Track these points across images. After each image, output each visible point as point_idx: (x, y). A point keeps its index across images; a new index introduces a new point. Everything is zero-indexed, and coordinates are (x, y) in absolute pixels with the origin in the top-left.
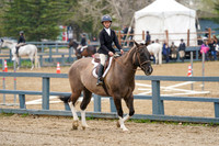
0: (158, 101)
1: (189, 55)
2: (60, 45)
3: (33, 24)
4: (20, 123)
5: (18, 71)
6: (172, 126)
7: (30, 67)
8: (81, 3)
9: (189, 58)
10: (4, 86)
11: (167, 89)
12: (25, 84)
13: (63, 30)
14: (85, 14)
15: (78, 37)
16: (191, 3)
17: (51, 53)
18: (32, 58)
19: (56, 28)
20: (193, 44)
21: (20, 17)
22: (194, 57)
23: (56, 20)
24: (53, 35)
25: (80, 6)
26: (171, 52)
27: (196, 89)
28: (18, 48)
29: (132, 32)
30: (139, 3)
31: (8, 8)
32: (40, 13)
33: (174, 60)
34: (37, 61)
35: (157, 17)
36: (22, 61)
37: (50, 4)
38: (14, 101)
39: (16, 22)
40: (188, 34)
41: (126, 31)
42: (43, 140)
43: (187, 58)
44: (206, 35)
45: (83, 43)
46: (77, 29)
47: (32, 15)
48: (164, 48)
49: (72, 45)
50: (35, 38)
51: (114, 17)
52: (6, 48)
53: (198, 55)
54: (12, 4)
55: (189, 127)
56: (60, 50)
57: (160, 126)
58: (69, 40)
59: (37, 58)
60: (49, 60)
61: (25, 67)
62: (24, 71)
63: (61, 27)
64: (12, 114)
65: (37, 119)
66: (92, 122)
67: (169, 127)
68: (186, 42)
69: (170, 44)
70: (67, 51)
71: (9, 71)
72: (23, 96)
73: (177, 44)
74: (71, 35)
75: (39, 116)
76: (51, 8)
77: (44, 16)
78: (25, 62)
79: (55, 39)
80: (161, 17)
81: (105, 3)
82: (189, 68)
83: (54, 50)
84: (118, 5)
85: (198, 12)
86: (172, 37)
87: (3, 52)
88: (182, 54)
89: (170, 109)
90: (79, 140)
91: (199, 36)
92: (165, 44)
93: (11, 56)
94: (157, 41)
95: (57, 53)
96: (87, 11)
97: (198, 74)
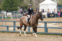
0: (46, 28)
1: (55, 15)
2: (18, 13)
3: (11, 7)
4: (7, 35)
5: (6, 20)
6: (50, 35)
7: (10, 19)
8: (24, 1)
9: (55, 16)
10: (2, 24)
11: (49, 25)
12: (8, 24)
13: (19, 9)
14: (25, 4)
15: (23, 11)
16: (55, 1)
17: (16, 15)
18: (10, 16)
19: (17, 8)
20: (56, 12)
21: (7, 5)
22: (56, 16)
23: (17, 6)
24: (16, 10)
25: (24, 2)
26: (50, 15)
27: (57, 25)
28: (6, 14)
29: (39, 9)
30: (41, 1)
31: (4, 2)
32: (13, 4)
33: (51, 17)
34: (12, 17)
35: (46, 5)
36: (8, 17)
37: (16, 1)
38: (5, 28)
39: (6, 6)
40: (55, 10)
41: (37, 9)
42: (14, 39)
43: (54, 16)
44: (60, 10)
45: (25, 12)
46: (23, 8)
47: (10, 4)
48: (48, 14)
49: (22, 13)
50: (11, 11)
51: (34, 5)
52: (3, 14)
53: (57, 15)
54: (5, 1)
55: (55, 36)
56: (18, 14)
57: (47, 36)
58: (21, 11)
59: (12, 16)
60: (15, 17)
61: (8, 19)
62: (8, 20)
63: (19, 8)
64: (5, 32)
65: (12, 34)
66: (27, 34)
67: (49, 36)
68: (54, 12)
69: (49, 13)
70: (20, 14)
71: (4, 20)
72: (8, 27)
73: (52, 12)
74: (21, 10)
75: (12, 33)
76: (16, 2)
77: (14, 5)
78: (9, 18)
79: (17, 11)
80: (47, 5)
81: (31, 1)
82: (55, 19)
83: (17, 14)
84: (35, 1)
85: (57, 3)
86: (50, 11)
87: (2, 15)
88: (53, 15)
89: (49, 31)
90: (24, 39)
91: (58, 10)
92: (48, 13)
93: (5, 16)
94: (46, 12)
95: (18, 15)
96: (26, 3)
97: (57, 21)
